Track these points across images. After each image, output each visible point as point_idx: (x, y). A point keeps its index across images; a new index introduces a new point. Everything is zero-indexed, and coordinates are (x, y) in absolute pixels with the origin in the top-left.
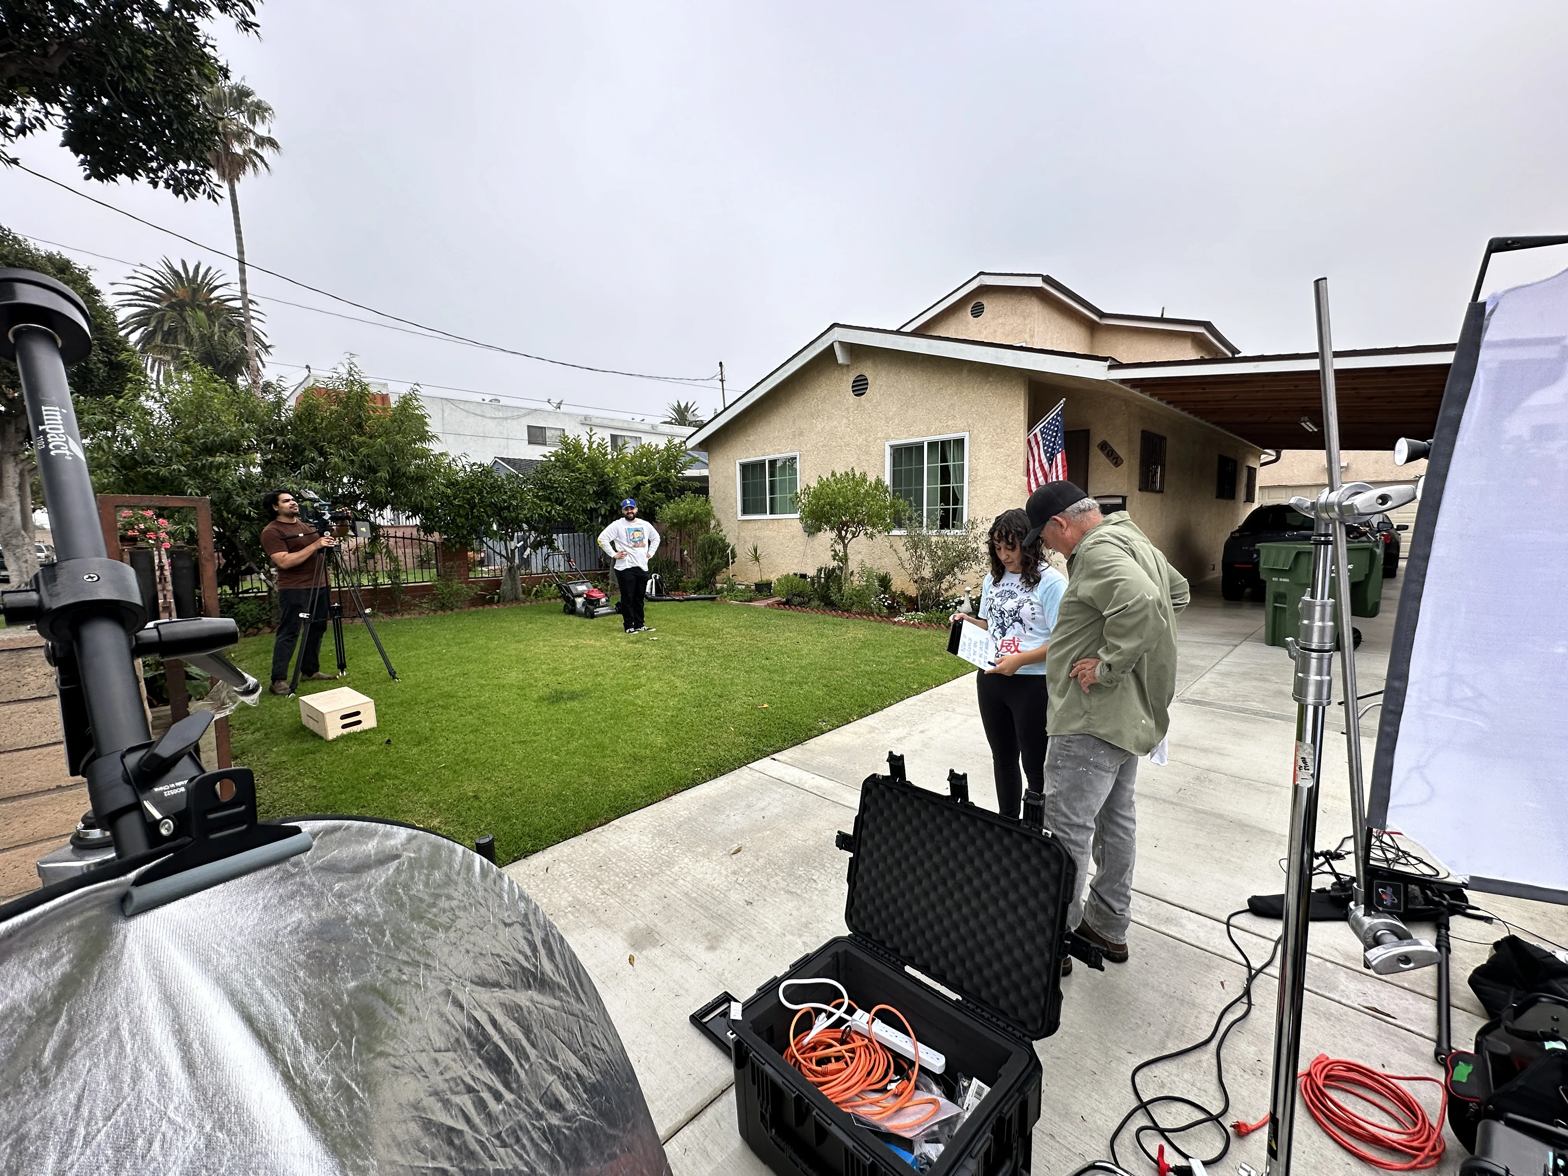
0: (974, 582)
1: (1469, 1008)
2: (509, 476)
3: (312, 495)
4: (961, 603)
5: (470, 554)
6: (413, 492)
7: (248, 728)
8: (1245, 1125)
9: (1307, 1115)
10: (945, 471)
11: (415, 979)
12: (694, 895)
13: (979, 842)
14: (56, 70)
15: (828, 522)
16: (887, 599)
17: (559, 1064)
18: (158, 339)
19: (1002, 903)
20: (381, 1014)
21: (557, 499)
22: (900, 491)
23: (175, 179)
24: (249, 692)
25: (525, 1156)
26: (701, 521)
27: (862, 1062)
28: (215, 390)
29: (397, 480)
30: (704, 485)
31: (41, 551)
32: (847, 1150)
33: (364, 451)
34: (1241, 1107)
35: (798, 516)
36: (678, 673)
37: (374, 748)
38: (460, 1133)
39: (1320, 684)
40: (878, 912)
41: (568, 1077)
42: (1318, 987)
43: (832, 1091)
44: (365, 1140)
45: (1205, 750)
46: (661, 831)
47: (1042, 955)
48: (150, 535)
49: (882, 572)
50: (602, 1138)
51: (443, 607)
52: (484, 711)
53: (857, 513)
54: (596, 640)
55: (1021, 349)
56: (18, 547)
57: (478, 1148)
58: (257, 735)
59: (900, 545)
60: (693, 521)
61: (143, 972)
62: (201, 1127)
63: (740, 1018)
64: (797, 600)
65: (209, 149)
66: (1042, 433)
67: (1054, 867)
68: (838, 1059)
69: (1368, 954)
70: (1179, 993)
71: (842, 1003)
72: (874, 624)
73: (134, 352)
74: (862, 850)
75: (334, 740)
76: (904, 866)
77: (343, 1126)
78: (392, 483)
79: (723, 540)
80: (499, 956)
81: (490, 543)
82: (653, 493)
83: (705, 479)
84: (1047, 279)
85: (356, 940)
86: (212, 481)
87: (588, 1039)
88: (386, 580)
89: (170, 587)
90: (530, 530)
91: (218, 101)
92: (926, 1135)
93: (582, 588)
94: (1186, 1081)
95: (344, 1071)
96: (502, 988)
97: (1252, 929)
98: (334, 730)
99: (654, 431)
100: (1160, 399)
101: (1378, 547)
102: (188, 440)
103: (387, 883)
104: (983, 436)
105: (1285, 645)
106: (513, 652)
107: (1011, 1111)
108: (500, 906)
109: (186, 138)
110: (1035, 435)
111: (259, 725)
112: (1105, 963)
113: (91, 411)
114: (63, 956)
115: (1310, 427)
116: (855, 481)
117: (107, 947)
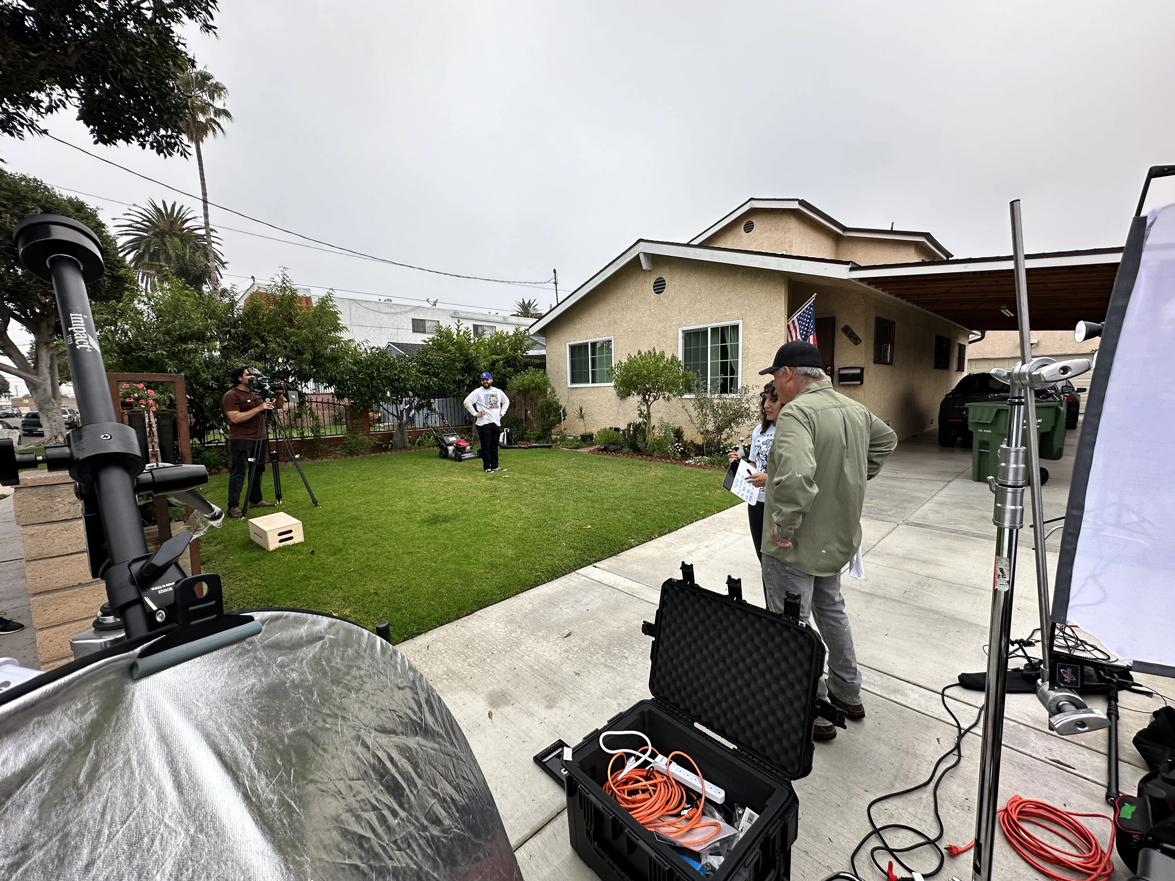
0: (747, 433)
1: (1133, 762)
2: (399, 356)
3: (257, 371)
4: (737, 449)
5: (371, 414)
6: (329, 368)
7: (212, 542)
8: (956, 848)
9: (1005, 841)
10: (724, 350)
11: (335, 727)
12: (537, 667)
13: (750, 631)
14: (74, 65)
15: (635, 389)
16: (680, 447)
17: (438, 791)
18: (146, 259)
19: (768, 676)
20: (311, 753)
21: (434, 373)
22: (690, 365)
23: (158, 142)
24: (215, 518)
25: (415, 857)
26: (541, 388)
27: (662, 793)
28: (187, 295)
29: (318, 360)
30: (543, 361)
31: (65, 413)
32: (650, 859)
33: (293, 339)
34: (952, 834)
35: (612, 384)
36: (523, 502)
37: (302, 556)
38: (368, 839)
39: (1014, 512)
40: (674, 681)
41: (445, 800)
42: (1014, 744)
43: (640, 815)
44: (301, 843)
45: (925, 562)
46: (511, 619)
47: (798, 716)
48: (142, 401)
49: (677, 426)
50: (470, 846)
51: (351, 453)
52: (382, 530)
53: (657, 382)
54: (463, 478)
55: (782, 256)
56: (49, 410)
57: (381, 851)
58: (219, 547)
59: (690, 406)
60: (535, 389)
61: (146, 719)
62: (187, 831)
63: (571, 759)
64: (612, 447)
65: (181, 119)
66: (798, 320)
67: (808, 650)
68: (644, 791)
69: (1052, 720)
70: (904, 746)
71: (647, 750)
72: (670, 465)
73: (130, 268)
74: (662, 635)
75: (274, 551)
76: (693, 647)
77: (286, 832)
78: (314, 362)
79: (557, 403)
80: (394, 711)
81: (385, 406)
82: (504, 368)
83: (543, 357)
84: (802, 203)
85: (293, 698)
86: (185, 362)
87: (459, 773)
88: (310, 434)
89: (157, 440)
90: (414, 396)
91: (188, 84)
92: (711, 850)
93: (452, 439)
94: (910, 813)
95: (286, 792)
96: (397, 734)
97: (962, 699)
98: (273, 543)
99: (505, 322)
100: (890, 293)
101: (1062, 405)
102: (168, 332)
103: (314, 657)
104: (753, 323)
105: (986, 481)
106: (403, 486)
107: (775, 832)
108: (395, 675)
109: (165, 112)
110: (793, 322)
111: (220, 540)
112: (847, 722)
113: (100, 312)
114: (91, 707)
115: (1008, 313)
116: (656, 358)
117: (122, 702)
